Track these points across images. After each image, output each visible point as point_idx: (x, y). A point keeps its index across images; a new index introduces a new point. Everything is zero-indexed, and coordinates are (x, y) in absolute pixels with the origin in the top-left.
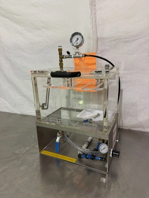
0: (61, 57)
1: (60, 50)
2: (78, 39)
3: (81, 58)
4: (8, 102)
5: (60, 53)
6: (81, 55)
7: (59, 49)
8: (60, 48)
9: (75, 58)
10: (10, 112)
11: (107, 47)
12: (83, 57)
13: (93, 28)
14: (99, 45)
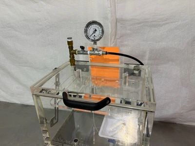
0: (72, 53)
1: (70, 44)
2: (96, 30)
3: (100, 55)
4: (3, 91)
5: (71, 48)
6: (101, 53)
7: (68, 42)
8: (69, 40)
9: (91, 54)
10: (7, 101)
11: (128, 32)
12: (103, 54)
13: (111, 7)
14: (119, 27)
